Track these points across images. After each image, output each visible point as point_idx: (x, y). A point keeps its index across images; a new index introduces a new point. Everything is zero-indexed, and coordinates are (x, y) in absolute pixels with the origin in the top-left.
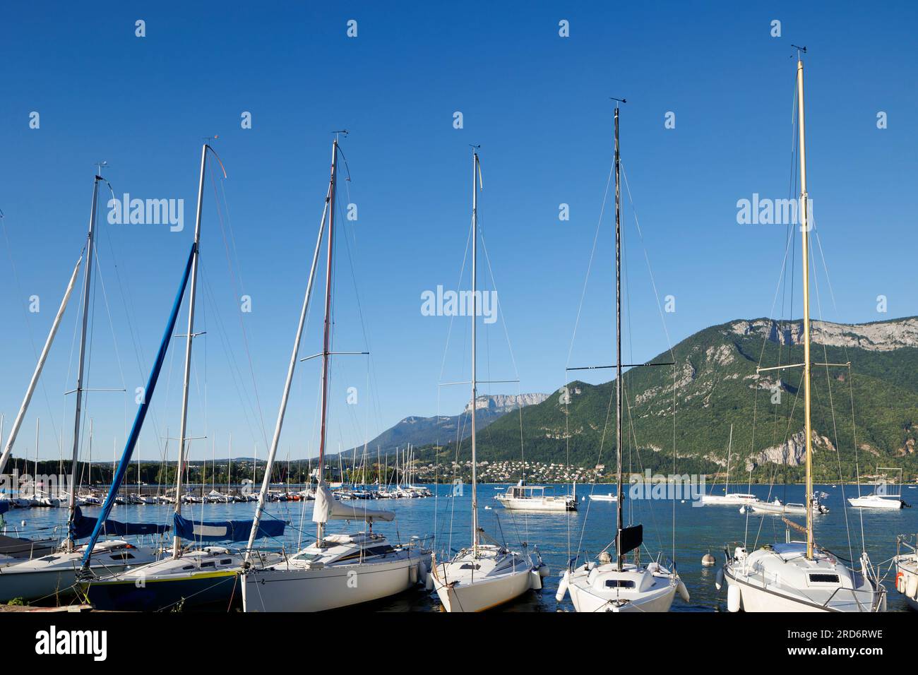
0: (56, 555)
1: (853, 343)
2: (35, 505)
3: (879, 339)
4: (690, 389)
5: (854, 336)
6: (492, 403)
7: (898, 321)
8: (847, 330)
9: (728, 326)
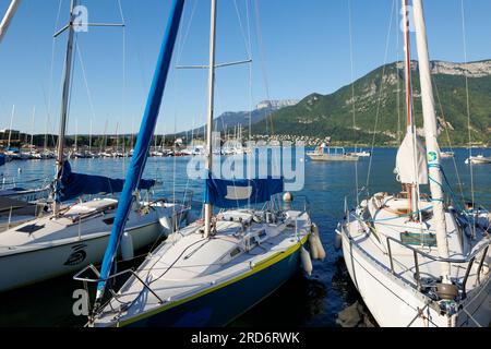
0: (38, 222)
1: (460, 73)
2: (31, 158)
3: (475, 70)
4: (375, 97)
5: (461, 70)
6: (270, 105)
7: (484, 61)
8: (457, 66)
9: (394, 64)
